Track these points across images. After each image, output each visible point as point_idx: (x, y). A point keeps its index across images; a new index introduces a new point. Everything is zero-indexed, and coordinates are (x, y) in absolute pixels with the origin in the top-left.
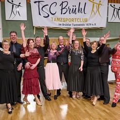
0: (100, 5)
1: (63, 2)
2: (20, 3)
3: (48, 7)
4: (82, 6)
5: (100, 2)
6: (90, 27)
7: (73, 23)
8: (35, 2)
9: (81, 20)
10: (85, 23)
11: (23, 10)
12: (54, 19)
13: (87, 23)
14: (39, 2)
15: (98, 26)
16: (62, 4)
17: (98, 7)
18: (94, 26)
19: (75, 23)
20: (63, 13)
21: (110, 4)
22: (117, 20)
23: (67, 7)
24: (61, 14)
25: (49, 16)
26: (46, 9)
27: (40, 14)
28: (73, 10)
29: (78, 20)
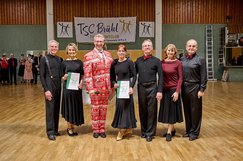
0: (130, 25)
1: (99, 24)
2: (68, 25)
3: (88, 28)
4: (115, 26)
5: (130, 22)
6: (121, 42)
7: (107, 39)
8: (78, 25)
9: (114, 37)
10: (117, 39)
11: (70, 30)
12: (92, 37)
13: (119, 39)
14: (81, 24)
15: (128, 41)
16: (99, 25)
17: (128, 26)
18: (125, 41)
19: (109, 39)
20: (99, 32)
21: (140, 22)
22: (147, 36)
23: (103, 27)
24: (98, 32)
25: (88, 34)
26: (86, 29)
27: (81, 33)
28: (107, 30)
29: (112, 37)
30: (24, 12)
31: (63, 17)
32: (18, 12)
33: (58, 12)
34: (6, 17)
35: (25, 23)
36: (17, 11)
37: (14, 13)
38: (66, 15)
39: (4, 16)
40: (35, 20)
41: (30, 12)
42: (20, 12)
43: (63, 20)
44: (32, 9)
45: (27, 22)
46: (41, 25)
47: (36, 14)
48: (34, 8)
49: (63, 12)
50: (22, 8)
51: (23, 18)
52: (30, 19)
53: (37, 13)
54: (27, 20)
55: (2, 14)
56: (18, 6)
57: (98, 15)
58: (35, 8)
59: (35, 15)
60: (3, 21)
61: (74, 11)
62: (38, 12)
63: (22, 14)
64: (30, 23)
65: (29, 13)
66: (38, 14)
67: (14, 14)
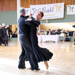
2: (28, 10)
5: (60, 6)
7: (48, 17)
8: (32, 9)
9: (51, 15)
13: (54, 16)
14: (34, 9)
15: (59, 17)
16: (43, 9)
23: (45, 10)
27: (34, 14)
28: (48, 11)
31: (26, 6)
33: (23, 3)
38: (27, 4)
43: (26, 7)
49: (26, 3)
57: (44, 3)
61: (31, 2)
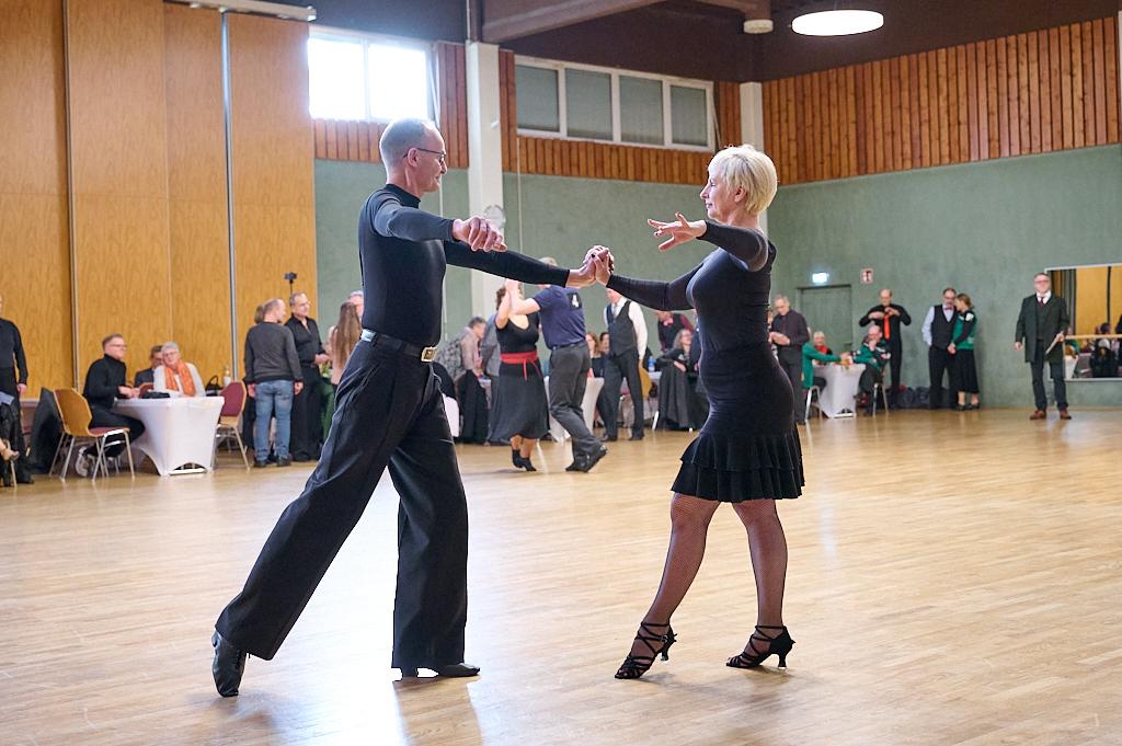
30: (1034, 97)
32: (1009, 100)
34: (963, 128)
35: (1036, 144)
36: (1005, 98)
37: (995, 110)
39: (959, 123)
40: (1079, 126)
41: (1056, 92)
42: (1019, 98)
44: (1066, 79)
45: (1047, 137)
46: (1106, 147)
47: (1083, 100)
48: (1075, 71)
50: (1024, 80)
51: (1030, 123)
52: (1057, 126)
53: (1084, 94)
54: (1046, 128)
55: (951, 119)
56: (1008, 76)
58: (1078, 71)
59: (1078, 105)
60: (952, 145)
62: (1089, 88)
63: (1024, 107)
64: (1057, 144)
65: (1053, 99)
66: (1089, 98)
67: (993, 114)
